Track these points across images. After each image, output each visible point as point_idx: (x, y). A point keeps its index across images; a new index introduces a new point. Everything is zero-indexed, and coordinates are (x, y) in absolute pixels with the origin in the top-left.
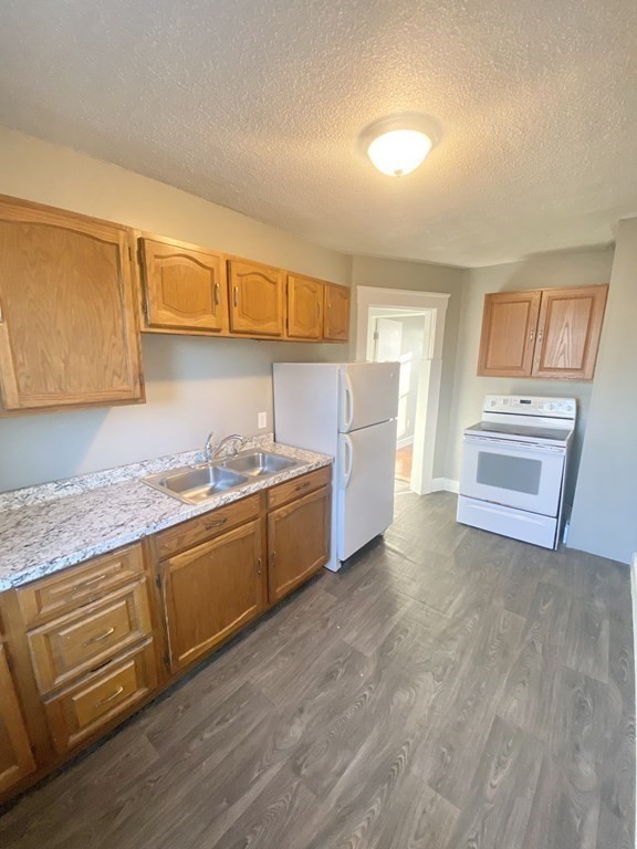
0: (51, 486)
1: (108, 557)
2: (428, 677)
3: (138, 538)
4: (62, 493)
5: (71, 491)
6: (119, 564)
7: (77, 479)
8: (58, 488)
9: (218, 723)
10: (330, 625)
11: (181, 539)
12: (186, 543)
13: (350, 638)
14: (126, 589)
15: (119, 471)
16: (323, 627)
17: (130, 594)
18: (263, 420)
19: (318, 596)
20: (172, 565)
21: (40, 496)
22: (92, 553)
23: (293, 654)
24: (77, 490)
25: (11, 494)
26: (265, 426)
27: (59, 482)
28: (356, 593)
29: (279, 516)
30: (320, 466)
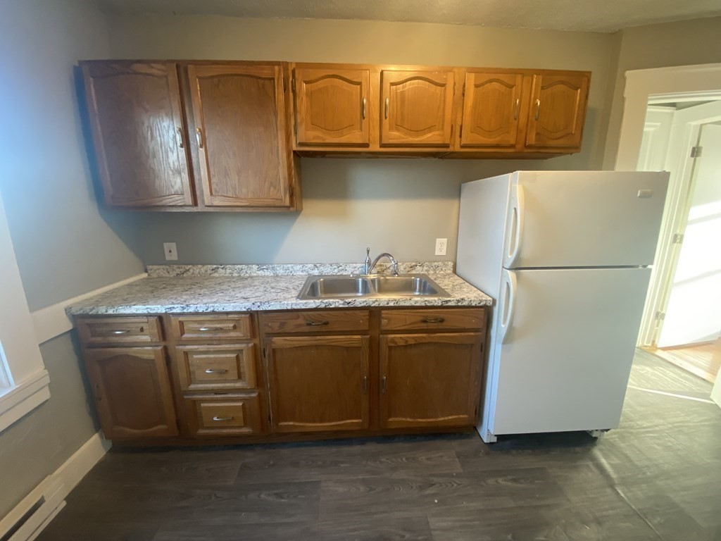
0: (255, 267)
1: (224, 317)
3: (245, 310)
4: (261, 273)
5: (267, 273)
6: (232, 325)
7: (271, 266)
8: (259, 269)
9: (276, 494)
10: (430, 491)
11: (283, 324)
12: (287, 329)
13: (435, 523)
14: (238, 346)
15: (298, 267)
16: (421, 488)
17: (241, 351)
18: (441, 247)
19: (444, 455)
20: (274, 343)
21: (249, 272)
22: (212, 309)
23: (371, 489)
24: (269, 273)
25: (233, 266)
26: (444, 253)
27: (260, 265)
28: (491, 481)
29: (393, 340)
30: (465, 303)
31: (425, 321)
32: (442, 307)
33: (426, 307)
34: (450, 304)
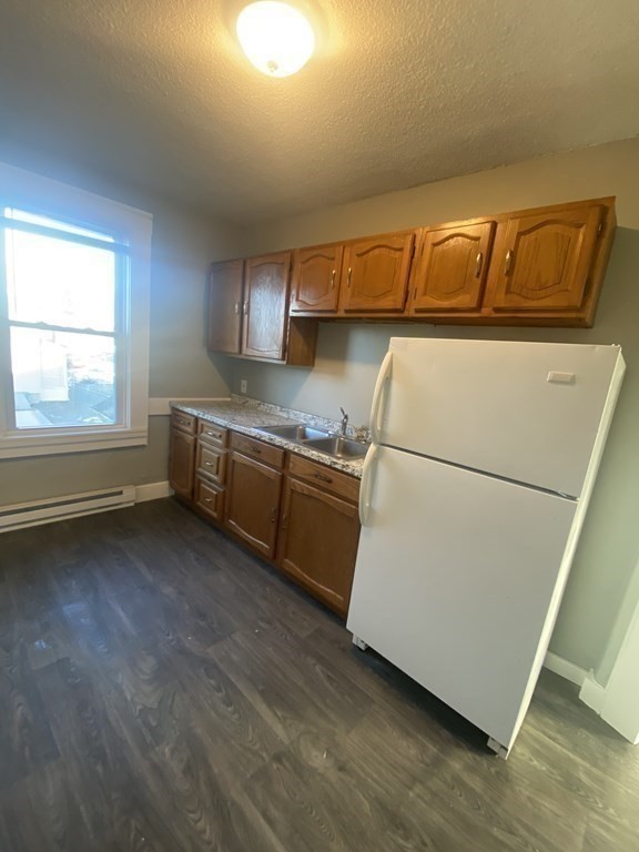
1: (218, 428)
2: (152, 702)
11: (239, 444)
29: (294, 485)
30: (349, 471)
31: (316, 476)
32: (330, 467)
33: (319, 463)
34: (336, 466)
